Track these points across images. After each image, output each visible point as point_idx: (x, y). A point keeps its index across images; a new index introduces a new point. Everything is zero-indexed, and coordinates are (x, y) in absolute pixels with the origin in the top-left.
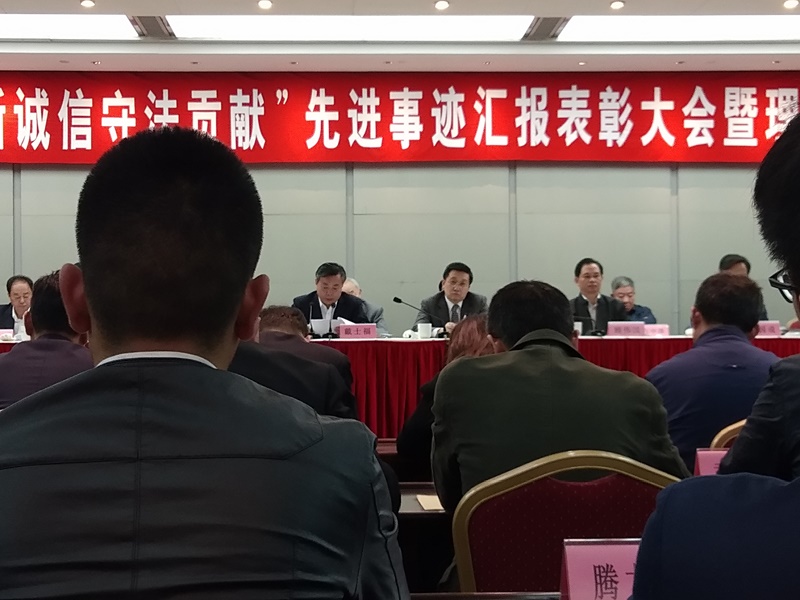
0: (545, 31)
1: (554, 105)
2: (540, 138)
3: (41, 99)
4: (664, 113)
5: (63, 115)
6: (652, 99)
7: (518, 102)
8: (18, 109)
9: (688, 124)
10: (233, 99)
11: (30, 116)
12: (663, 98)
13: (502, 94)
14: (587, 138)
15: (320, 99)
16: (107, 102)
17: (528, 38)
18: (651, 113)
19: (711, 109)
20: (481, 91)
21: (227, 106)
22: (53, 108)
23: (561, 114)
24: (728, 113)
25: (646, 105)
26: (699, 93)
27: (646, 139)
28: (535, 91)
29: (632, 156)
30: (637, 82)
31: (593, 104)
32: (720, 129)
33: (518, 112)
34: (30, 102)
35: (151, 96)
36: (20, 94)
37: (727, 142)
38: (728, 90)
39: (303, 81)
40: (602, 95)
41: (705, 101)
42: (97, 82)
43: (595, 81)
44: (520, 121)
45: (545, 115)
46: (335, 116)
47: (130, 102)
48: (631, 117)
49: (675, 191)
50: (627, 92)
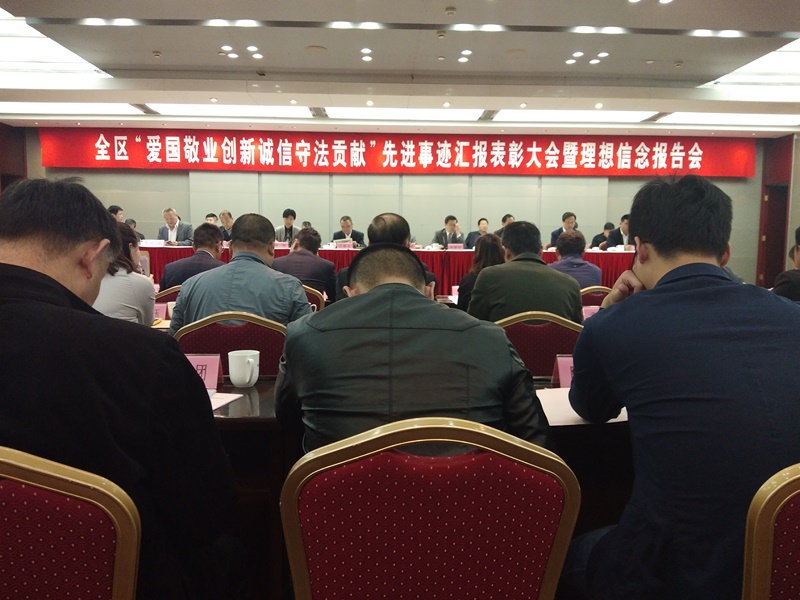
0: (488, 116)
1: (489, 149)
2: (483, 163)
3: (270, 143)
4: (537, 153)
5: (279, 150)
6: (532, 146)
7: (474, 148)
8: (260, 147)
9: (547, 158)
10: (352, 144)
11: (265, 150)
12: (537, 146)
13: (467, 144)
14: (503, 164)
15: (389, 145)
16: (298, 145)
17: (481, 119)
18: (531, 153)
19: (557, 151)
20: (458, 143)
21: (349, 147)
22: (275, 147)
23: (492, 153)
24: (565, 153)
25: (529, 150)
26: (553, 144)
27: (529, 165)
28: (482, 143)
29: (522, 172)
30: (526, 139)
31: (507, 149)
32: (561, 160)
33: (474, 152)
34: (265, 144)
35: (317, 142)
36: (261, 140)
37: (563, 166)
38: (565, 143)
39: (382, 137)
40: (511, 145)
41: (555, 148)
42: (294, 136)
43: (507, 139)
44: (475, 156)
45: (485, 154)
46: (395, 153)
47: (308, 145)
48: (522, 154)
49: (540, 187)
50: (521, 143)
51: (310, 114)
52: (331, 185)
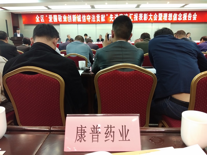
0: (138, 6)
2: (137, 20)
3: (80, 16)
4: (151, 16)
5: (82, 18)
6: (150, 15)
7: (134, 15)
8: (77, 17)
9: (154, 18)
10: (101, 15)
11: (79, 18)
12: (151, 15)
13: (132, 14)
14: (142, 20)
15: (111, 15)
16: (87, 16)
17: (136, 7)
18: (150, 16)
19: (157, 16)
20: (130, 14)
21: (101, 16)
23: (139, 17)
24: (159, 16)
25: (149, 16)
27: (149, 20)
28: (136, 14)
29: (147, 22)
31: (143, 15)
32: (158, 18)
35: (92, 15)
36: (78, 15)
37: (159, 20)
38: (159, 14)
39: (109, 13)
40: (144, 14)
41: (156, 15)
42: (86, 14)
44: (134, 18)
45: (137, 17)
46: (113, 17)
47: (90, 16)
48: (147, 17)
49: (152, 26)
50: (147, 14)
51: (90, 8)
52: (96, 27)
